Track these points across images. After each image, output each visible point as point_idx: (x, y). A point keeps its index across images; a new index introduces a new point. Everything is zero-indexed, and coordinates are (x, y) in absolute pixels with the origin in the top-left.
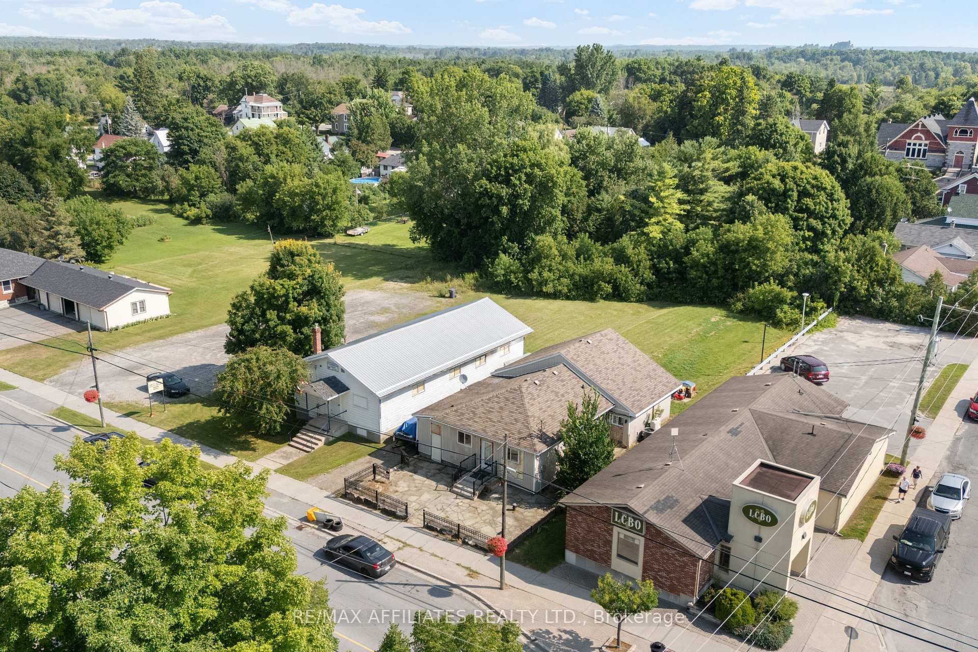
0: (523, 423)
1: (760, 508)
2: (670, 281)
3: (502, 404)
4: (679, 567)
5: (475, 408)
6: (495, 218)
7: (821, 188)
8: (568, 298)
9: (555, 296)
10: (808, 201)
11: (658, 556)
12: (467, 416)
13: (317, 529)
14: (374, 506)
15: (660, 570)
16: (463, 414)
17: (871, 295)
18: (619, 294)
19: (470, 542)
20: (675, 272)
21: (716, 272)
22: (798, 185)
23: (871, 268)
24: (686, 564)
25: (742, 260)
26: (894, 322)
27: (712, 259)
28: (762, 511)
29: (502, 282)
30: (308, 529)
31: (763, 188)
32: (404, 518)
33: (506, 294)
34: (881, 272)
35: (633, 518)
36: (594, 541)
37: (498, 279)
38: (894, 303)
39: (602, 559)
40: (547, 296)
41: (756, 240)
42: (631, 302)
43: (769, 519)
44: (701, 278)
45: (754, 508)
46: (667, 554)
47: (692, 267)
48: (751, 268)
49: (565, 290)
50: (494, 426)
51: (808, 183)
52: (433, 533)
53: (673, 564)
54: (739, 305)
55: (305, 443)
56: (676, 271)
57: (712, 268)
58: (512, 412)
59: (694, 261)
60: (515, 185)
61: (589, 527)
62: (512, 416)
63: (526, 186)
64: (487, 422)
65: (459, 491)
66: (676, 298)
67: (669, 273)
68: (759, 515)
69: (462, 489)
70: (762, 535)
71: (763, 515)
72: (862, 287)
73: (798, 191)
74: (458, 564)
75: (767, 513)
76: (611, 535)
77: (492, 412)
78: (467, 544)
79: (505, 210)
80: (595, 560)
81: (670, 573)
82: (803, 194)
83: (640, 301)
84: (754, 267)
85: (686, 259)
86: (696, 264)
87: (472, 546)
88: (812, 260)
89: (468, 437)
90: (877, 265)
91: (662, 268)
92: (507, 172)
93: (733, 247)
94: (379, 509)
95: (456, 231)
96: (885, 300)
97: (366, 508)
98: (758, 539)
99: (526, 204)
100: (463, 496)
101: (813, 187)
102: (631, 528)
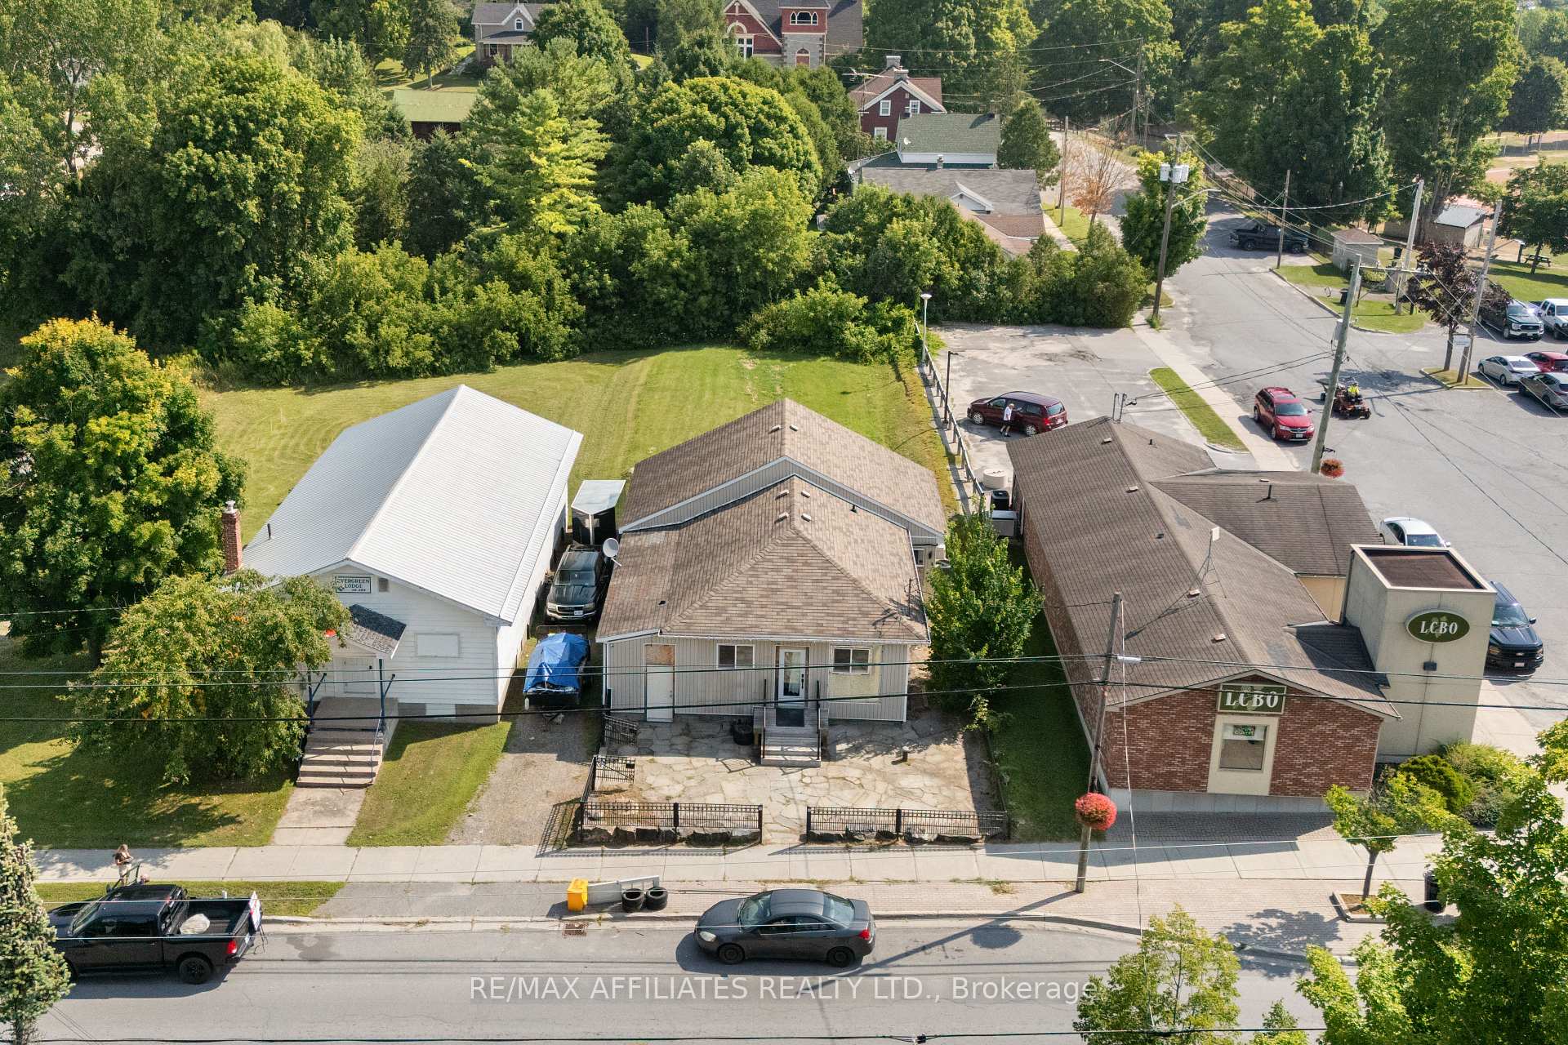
0: (857, 595)
1: (1439, 616)
2: (605, 309)
3: (787, 571)
4: (1344, 748)
5: (740, 592)
6: (232, 228)
7: (781, 120)
8: (435, 372)
9: (407, 373)
10: (768, 142)
11: (1303, 743)
12: (732, 611)
13: (614, 920)
14: (670, 838)
15: (1306, 765)
16: (724, 610)
17: (968, 286)
18: (530, 352)
19: (926, 837)
20: (614, 294)
21: (698, 283)
22: (747, 117)
23: (956, 242)
24: (1358, 739)
25: (744, 255)
26: (1004, 323)
27: (689, 260)
28: (1444, 618)
29: (279, 363)
30: (593, 926)
31: (689, 126)
32: (754, 839)
33: (291, 385)
34: (970, 245)
35: (1264, 689)
36: (1172, 756)
37: (269, 356)
38: (1005, 292)
39: (1189, 781)
40: (394, 375)
41: (764, 216)
42: (555, 361)
43: (1454, 628)
44: (676, 297)
45: (1428, 618)
46: (1322, 733)
47: (653, 280)
48: (765, 267)
49: (429, 358)
50: (804, 615)
51: (761, 111)
52: (834, 845)
53: (1332, 746)
54: (763, 335)
55: (341, 769)
56: (619, 293)
57: (693, 277)
58: (821, 581)
59: (655, 268)
60: (265, 155)
61: (1163, 732)
62: (825, 588)
63: (288, 153)
64: (783, 610)
65: (780, 758)
66: (628, 342)
67: (603, 296)
68: (1437, 627)
69: (782, 753)
70: (1436, 659)
71: (1443, 625)
72: (952, 273)
73: (748, 127)
74: (954, 881)
75: (1451, 618)
76: (1210, 734)
77: (777, 590)
78: (921, 841)
79: (252, 207)
80: (1174, 787)
81: (1325, 763)
82: (758, 131)
83: (569, 357)
84: (770, 266)
85: (635, 266)
86: (657, 271)
87: (930, 843)
88: (847, 240)
89: (746, 651)
90: (962, 235)
91: (590, 289)
92: (243, 128)
93: (723, 234)
94: (681, 840)
95: (104, 267)
96: (991, 289)
97: (647, 848)
98: (1430, 666)
99: (294, 192)
100: (793, 765)
101: (769, 117)
102: (1258, 709)
